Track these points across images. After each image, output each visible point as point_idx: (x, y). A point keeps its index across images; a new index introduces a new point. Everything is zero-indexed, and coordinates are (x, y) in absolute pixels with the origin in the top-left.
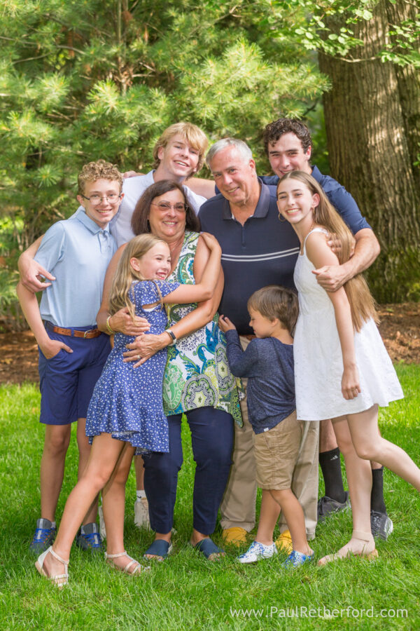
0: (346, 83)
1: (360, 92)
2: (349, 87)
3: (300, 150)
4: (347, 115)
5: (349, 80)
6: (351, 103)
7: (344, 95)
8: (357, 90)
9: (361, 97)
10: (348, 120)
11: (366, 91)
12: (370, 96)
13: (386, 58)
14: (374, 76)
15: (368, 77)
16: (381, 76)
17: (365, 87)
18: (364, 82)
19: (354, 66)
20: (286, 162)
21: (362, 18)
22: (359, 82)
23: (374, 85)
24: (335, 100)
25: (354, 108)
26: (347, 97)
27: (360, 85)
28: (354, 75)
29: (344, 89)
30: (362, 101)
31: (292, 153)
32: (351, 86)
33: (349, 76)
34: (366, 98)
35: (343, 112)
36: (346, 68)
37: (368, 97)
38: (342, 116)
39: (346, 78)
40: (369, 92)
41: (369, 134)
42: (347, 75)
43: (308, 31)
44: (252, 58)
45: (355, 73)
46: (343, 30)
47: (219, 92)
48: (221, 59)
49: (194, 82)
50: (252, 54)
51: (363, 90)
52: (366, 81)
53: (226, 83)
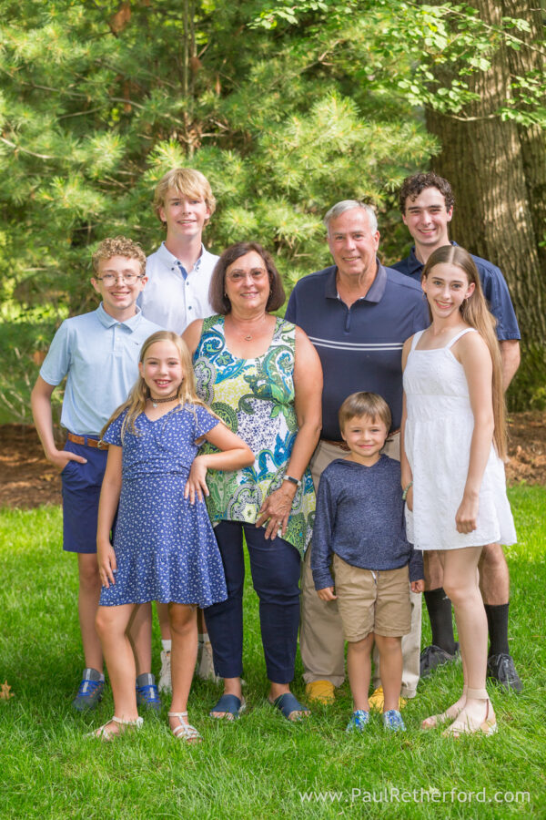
0: (458, 146)
1: (475, 156)
2: (462, 151)
3: (444, 208)
4: (459, 183)
5: (461, 143)
6: (464, 170)
7: (457, 160)
8: (471, 155)
9: (476, 163)
11: (482, 156)
12: (487, 161)
13: (507, 116)
14: (492, 137)
15: (485, 139)
16: (501, 138)
17: (482, 151)
18: (480, 145)
19: (469, 126)
20: (428, 218)
21: (478, 68)
22: (474, 144)
23: (492, 149)
24: (445, 166)
25: (468, 176)
26: (460, 163)
27: (475, 149)
28: (468, 137)
29: (455, 153)
30: (477, 168)
31: (434, 209)
32: (465, 149)
33: (462, 139)
34: (482, 165)
36: (459, 128)
37: (484, 162)
39: (458, 140)
40: (485, 157)
41: (485, 207)
42: (459, 136)
43: (413, 84)
44: (346, 114)
45: (470, 134)
46: (455, 83)
47: (306, 156)
48: (309, 115)
49: (275, 143)
50: (346, 109)
51: (479, 154)
52: (483, 143)
53: (313, 145)
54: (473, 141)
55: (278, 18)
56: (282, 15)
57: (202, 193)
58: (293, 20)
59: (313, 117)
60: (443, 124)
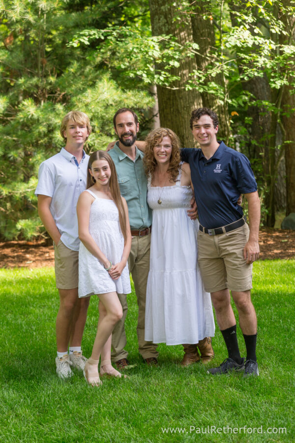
0: (171, 102)
1: (179, 106)
2: (173, 104)
3: (212, 126)
4: (172, 119)
5: (173, 100)
6: (174, 113)
7: (171, 108)
8: (177, 105)
9: (180, 109)
10: (172, 123)
11: (183, 106)
12: (185, 109)
13: (188, 89)
14: (187, 97)
15: (184, 98)
16: (191, 97)
17: (182, 104)
18: (182, 101)
19: (176, 92)
21: (174, 66)
22: (179, 101)
23: (187, 103)
24: (165, 111)
25: (176, 116)
26: (172, 109)
27: (179, 103)
28: (176, 97)
29: (170, 105)
30: (180, 112)
31: (207, 126)
32: (174, 103)
33: (173, 98)
34: (183, 110)
35: (170, 118)
36: (172, 92)
37: (184, 109)
38: (169, 120)
39: (171, 98)
40: (184, 107)
41: (184, 130)
42: (172, 96)
43: (144, 73)
44: (111, 88)
45: (177, 95)
46: (163, 72)
47: (93, 107)
48: (94, 88)
49: (79, 101)
50: (111, 85)
51: (181, 105)
52: (183, 100)
53: (96, 101)
54: (178, 98)
55: (80, 42)
56: (82, 40)
57: (85, 122)
58: (87, 43)
59: (96, 88)
60: (164, 91)
